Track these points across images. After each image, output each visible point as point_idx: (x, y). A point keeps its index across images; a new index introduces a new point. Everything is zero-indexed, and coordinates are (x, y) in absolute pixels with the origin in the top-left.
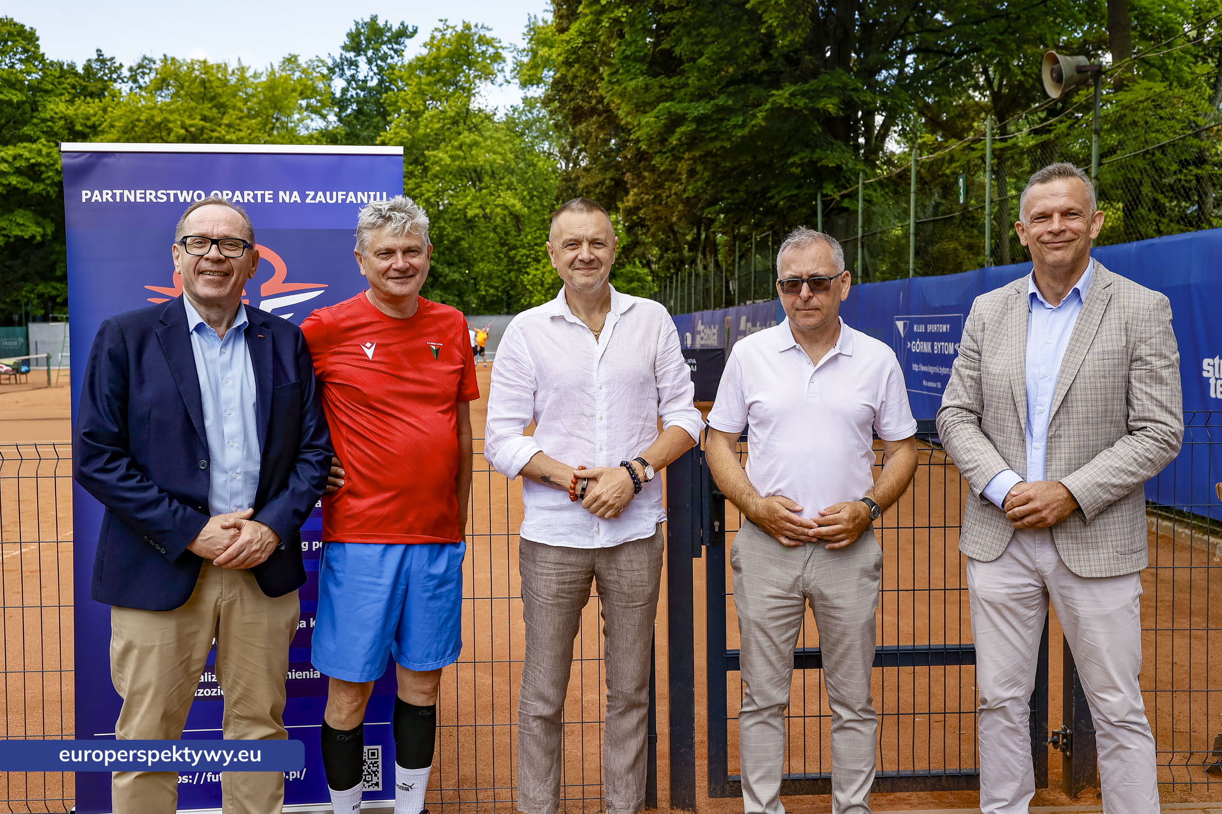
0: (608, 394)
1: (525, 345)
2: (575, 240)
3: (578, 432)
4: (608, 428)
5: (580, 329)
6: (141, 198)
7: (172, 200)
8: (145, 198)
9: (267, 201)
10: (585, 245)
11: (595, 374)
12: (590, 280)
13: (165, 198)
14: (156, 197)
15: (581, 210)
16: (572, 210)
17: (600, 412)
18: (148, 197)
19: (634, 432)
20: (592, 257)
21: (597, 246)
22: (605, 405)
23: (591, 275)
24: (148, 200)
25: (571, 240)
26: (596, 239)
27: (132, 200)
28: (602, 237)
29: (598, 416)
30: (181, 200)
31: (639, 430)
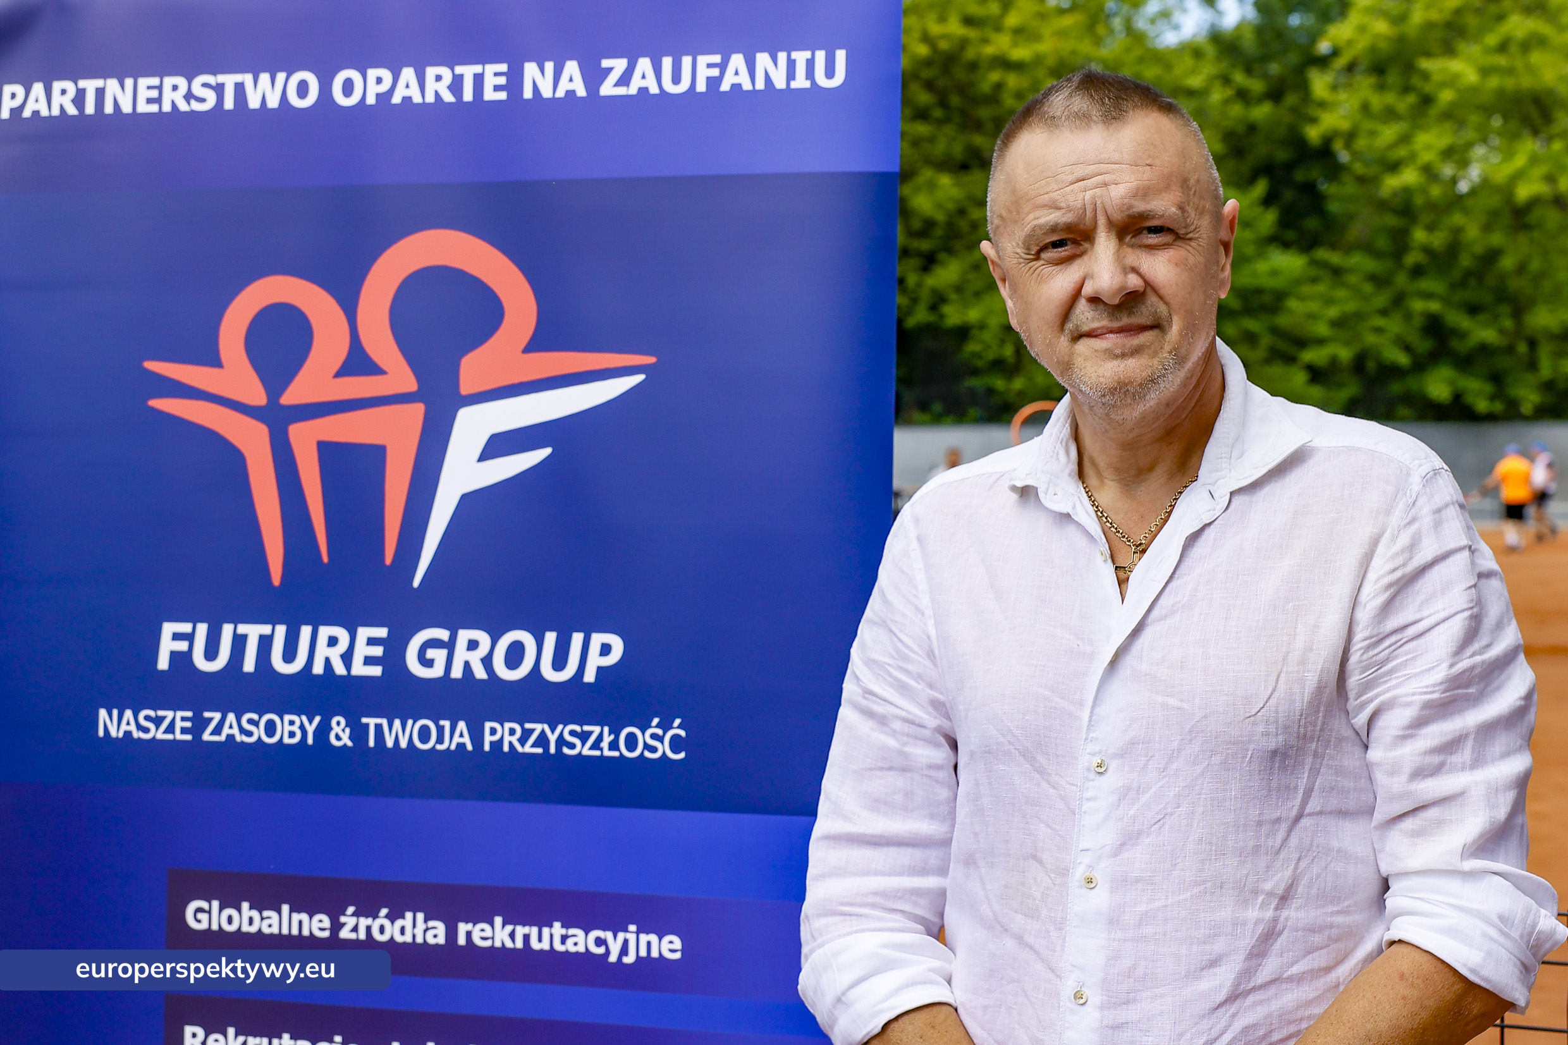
0: (1125, 794)
1: (920, 577)
2: (1069, 228)
3: (1019, 922)
4: (1113, 921)
5: (1081, 541)
6: (150, 101)
7: (229, 104)
8: (158, 101)
9: (489, 95)
10: (1105, 246)
11: (1085, 714)
12: (1133, 368)
13: (211, 98)
14: (189, 96)
15: (1083, 119)
16: (1052, 122)
17: (1087, 859)
18: (168, 96)
19: (1219, 946)
20: (1134, 282)
21: (1153, 239)
22: (1108, 837)
23: (1136, 351)
24: (167, 108)
25: (1054, 229)
26: (1143, 216)
27: (127, 108)
28: (1164, 206)
29: (1079, 873)
30: (254, 103)
31: (1247, 942)
